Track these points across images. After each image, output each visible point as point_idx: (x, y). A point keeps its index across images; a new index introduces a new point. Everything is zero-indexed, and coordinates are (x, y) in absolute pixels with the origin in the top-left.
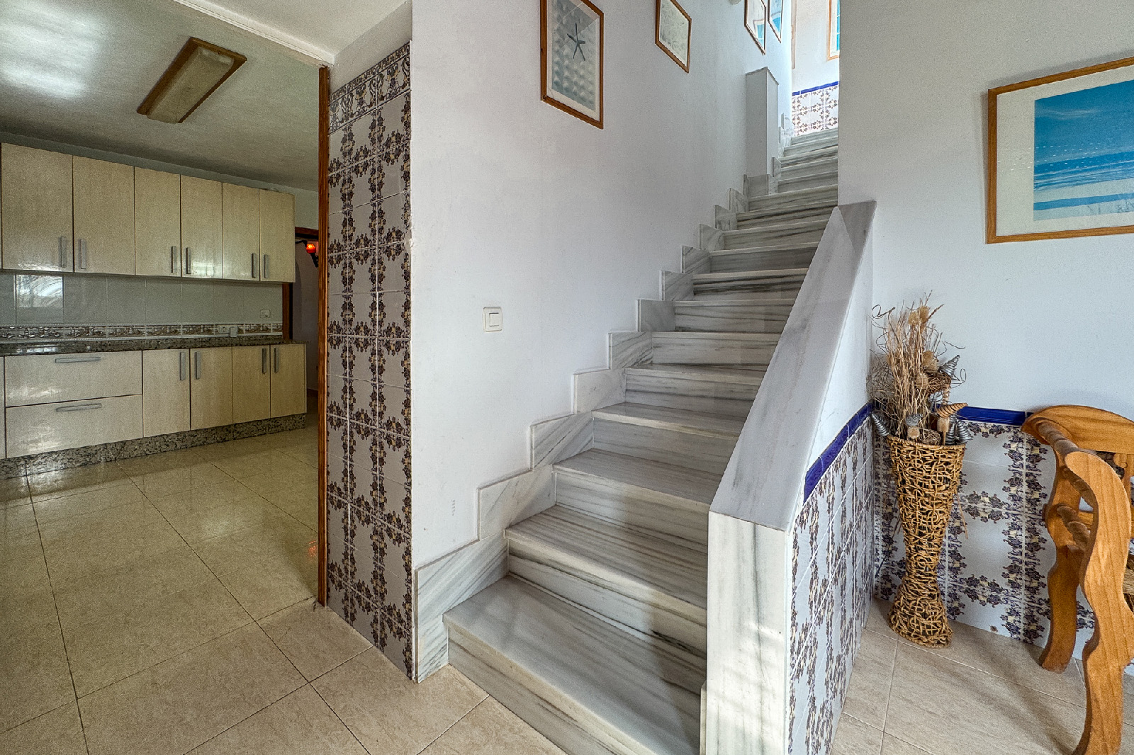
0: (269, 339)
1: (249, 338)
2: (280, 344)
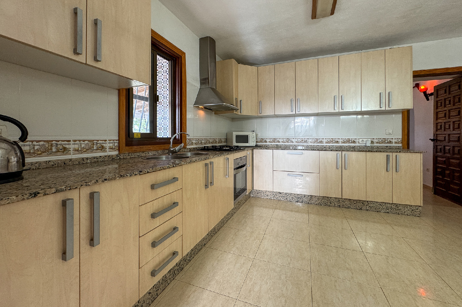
0: (392, 148)
1: (378, 147)
2: (400, 152)
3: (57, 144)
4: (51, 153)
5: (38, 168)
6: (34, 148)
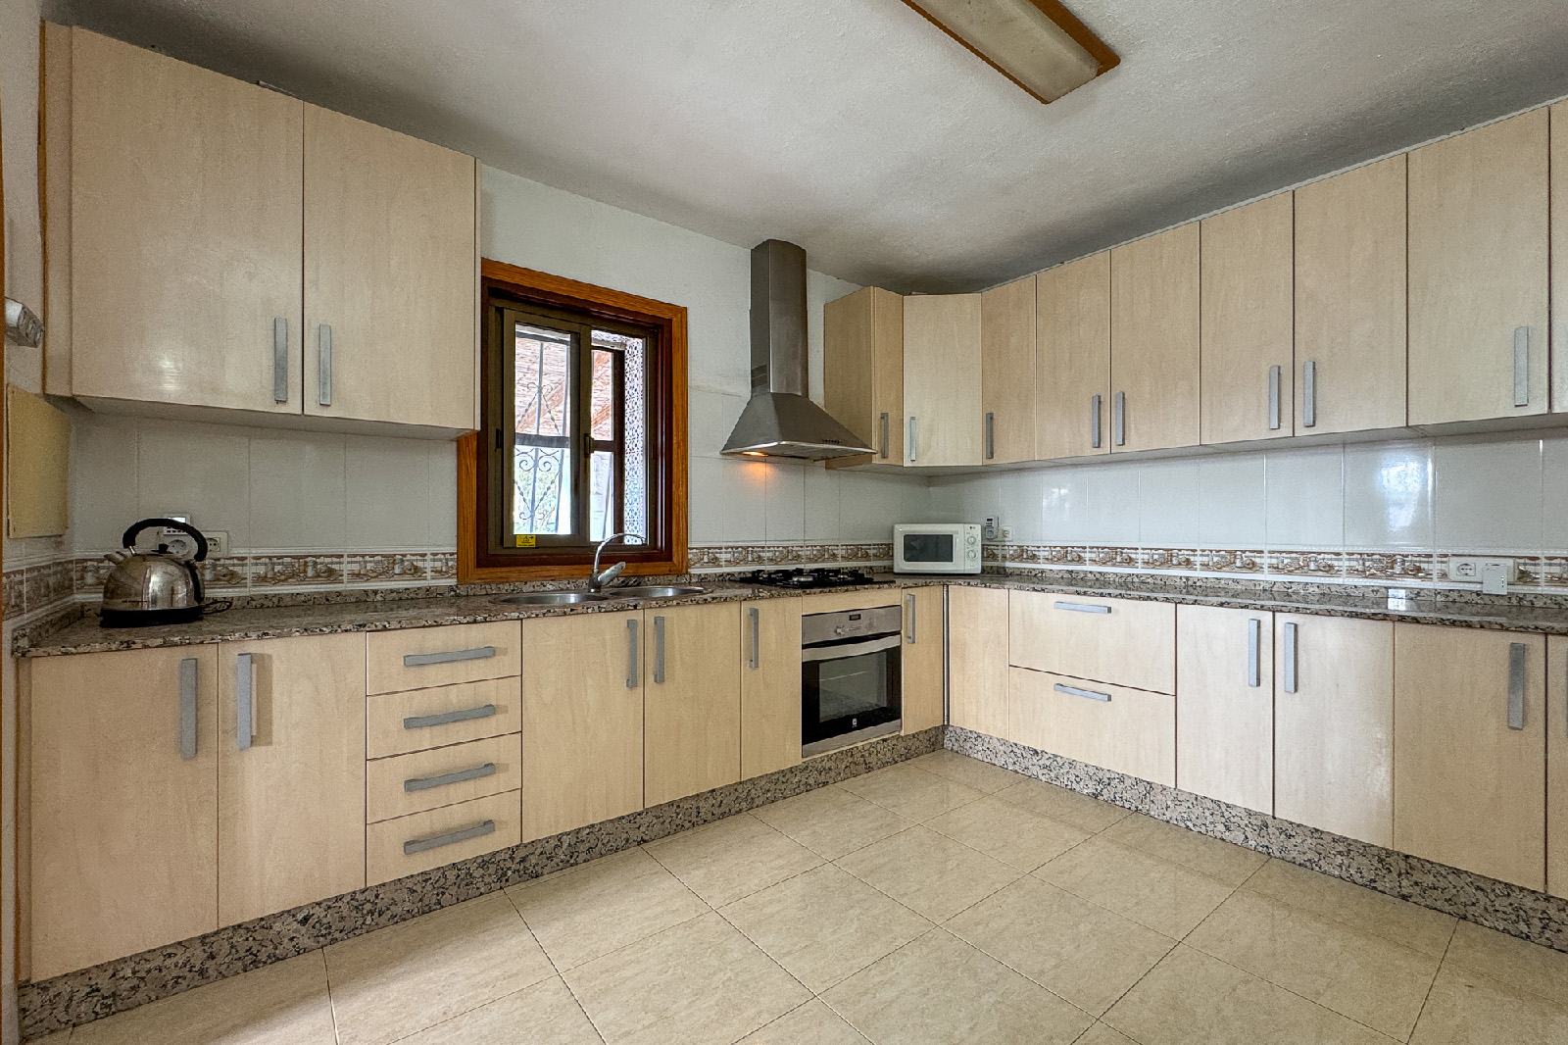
3: (315, 563)
4: (303, 581)
5: (277, 606)
6: (273, 569)
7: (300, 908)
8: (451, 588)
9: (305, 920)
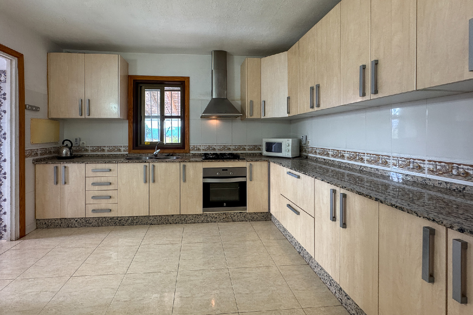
3: (101, 148)
6: (93, 149)
7: (76, 218)
8: (126, 154)
9: (76, 221)
